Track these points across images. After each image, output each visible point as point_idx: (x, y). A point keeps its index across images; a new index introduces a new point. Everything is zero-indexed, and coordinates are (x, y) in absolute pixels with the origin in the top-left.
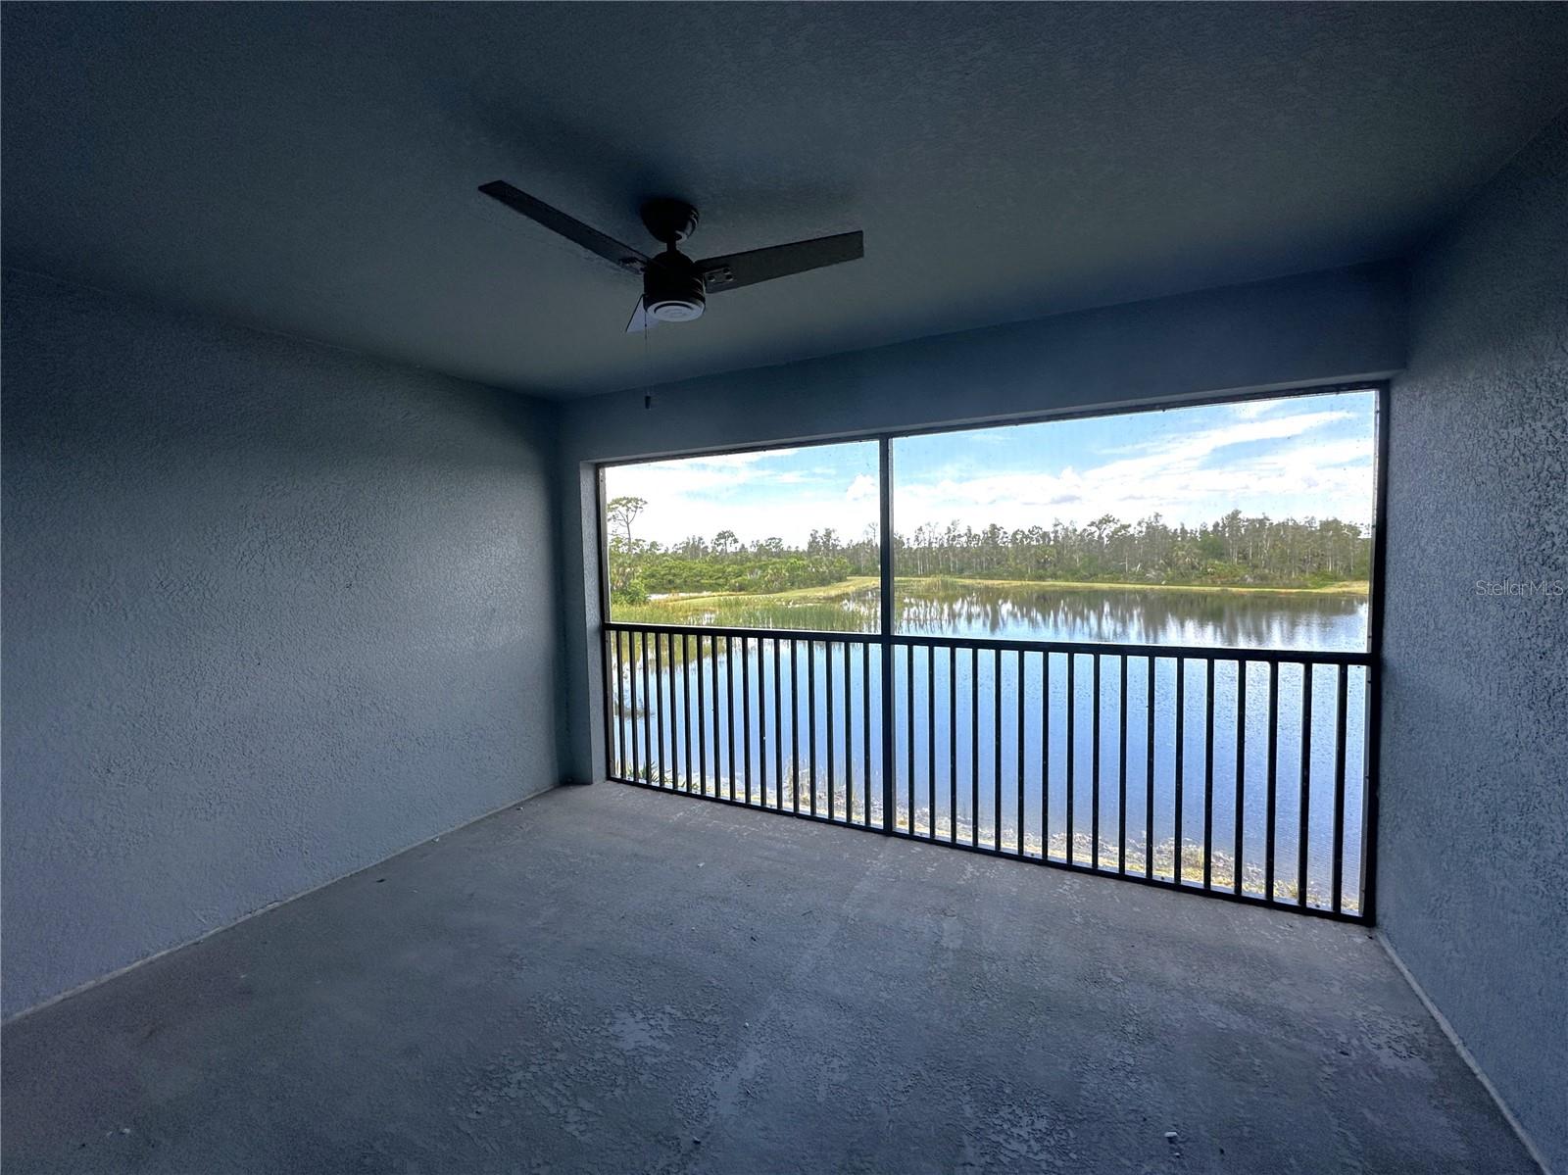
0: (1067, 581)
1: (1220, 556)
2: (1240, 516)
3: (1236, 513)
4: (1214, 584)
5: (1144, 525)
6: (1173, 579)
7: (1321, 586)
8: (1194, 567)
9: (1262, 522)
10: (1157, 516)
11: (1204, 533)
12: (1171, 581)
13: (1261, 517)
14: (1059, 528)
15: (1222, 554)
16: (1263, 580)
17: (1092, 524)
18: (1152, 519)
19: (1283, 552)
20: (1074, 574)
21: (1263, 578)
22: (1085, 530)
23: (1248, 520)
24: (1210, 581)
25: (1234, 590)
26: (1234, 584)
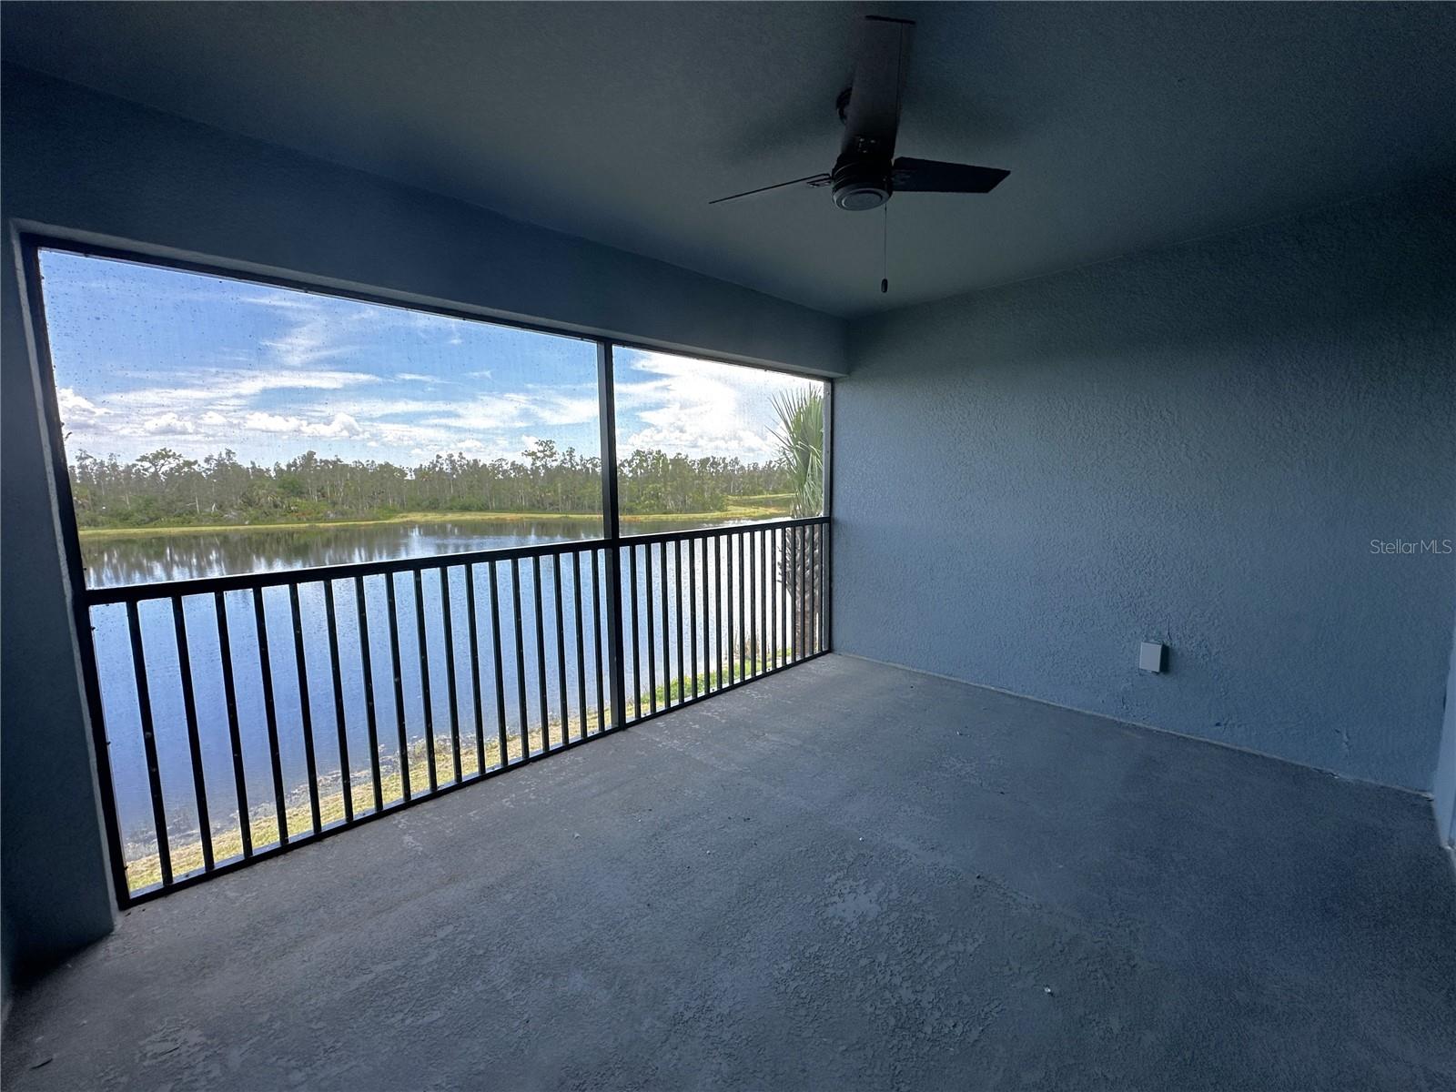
0: (115, 527)
1: (300, 494)
2: (315, 457)
3: (311, 454)
4: (299, 520)
5: (214, 463)
6: (256, 518)
7: (389, 518)
8: (276, 506)
9: (334, 463)
10: (229, 453)
11: (279, 471)
12: (254, 521)
13: (334, 459)
14: (88, 462)
15: (302, 493)
16: (344, 515)
17: (144, 459)
18: (224, 456)
19: (356, 490)
20: (125, 519)
21: (343, 513)
22: (134, 465)
23: (321, 461)
24: (295, 518)
25: (321, 525)
26: (318, 520)
